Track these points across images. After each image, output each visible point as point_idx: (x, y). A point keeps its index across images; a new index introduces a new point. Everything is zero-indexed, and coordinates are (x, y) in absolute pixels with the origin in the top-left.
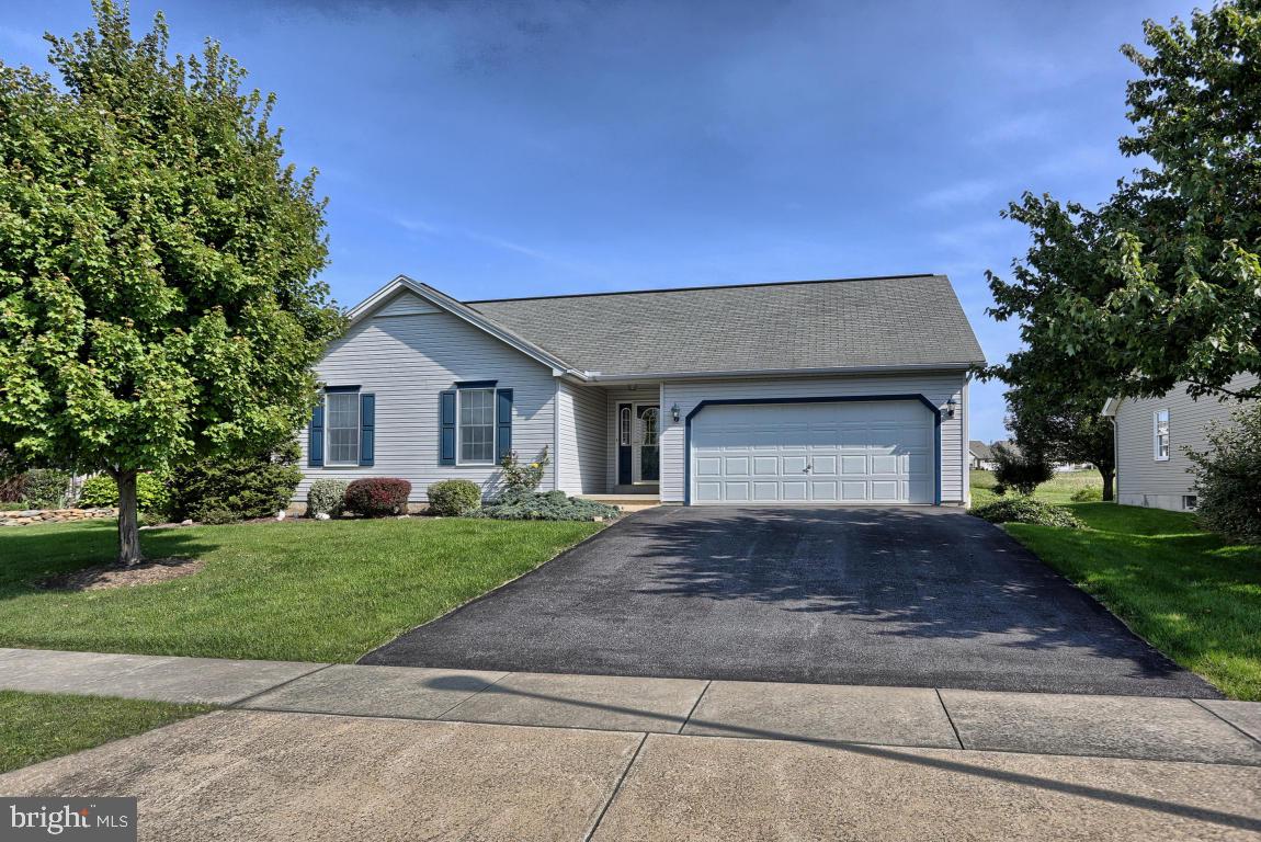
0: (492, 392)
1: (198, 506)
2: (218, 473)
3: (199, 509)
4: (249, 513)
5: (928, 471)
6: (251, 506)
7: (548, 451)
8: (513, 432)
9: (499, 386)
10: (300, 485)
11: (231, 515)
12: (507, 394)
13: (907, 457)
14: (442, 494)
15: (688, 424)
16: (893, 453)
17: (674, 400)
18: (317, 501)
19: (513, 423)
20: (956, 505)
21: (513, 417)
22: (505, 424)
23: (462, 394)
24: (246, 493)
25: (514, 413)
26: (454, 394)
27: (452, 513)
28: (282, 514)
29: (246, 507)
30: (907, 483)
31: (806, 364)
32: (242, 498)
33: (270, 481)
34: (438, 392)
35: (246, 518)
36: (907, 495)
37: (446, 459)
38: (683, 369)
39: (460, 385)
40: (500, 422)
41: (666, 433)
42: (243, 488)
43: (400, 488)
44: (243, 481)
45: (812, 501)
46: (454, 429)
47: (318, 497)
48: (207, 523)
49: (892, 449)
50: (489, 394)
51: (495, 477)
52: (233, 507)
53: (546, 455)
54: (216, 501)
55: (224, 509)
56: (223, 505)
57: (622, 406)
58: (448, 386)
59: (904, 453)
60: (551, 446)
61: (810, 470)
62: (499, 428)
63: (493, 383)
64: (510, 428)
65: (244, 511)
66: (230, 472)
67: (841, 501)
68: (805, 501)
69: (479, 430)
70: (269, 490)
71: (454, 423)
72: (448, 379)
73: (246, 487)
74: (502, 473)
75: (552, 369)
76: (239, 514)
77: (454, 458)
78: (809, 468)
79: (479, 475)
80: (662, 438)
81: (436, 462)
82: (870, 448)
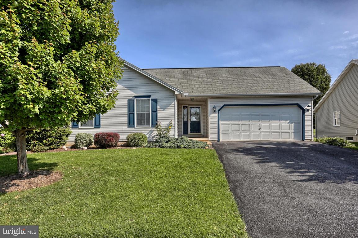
0: (149, 100)
1: (29, 145)
2: (38, 131)
3: (30, 146)
4: (52, 147)
5: (301, 129)
6: (52, 144)
7: (172, 122)
8: (158, 115)
9: (152, 98)
10: (70, 135)
11: (45, 148)
12: (155, 101)
13: (293, 125)
14: (134, 138)
15: (219, 113)
16: (288, 123)
17: (214, 104)
18: (79, 142)
19: (158, 111)
20: (309, 140)
21: (158, 110)
22: (155, 112)
23: (137, 100)
24: (50, 139)
25: (158, 108)
26: (133, 100)
27: (138, 146)
28: (64, 147)
29: (50, 144)
30: (293, 133)
31: (260, 92)
32: (49, 141)
33: (60, 134)
34: (127, 99)
35: (51, 149)
36: (293, 137)
37: (131, 125)
38: (217, 93)
39: (136, 97)
40: (152, 111)
41: (211, 116)
42: (49, 137)
43: (115, 136)
44: (49, 134)
45: (261, 140)
46: (134, 114)
47: (80, 140)
48: (35, 152)
49: (288, 122)
50: (148, 101)
51: (151, 132)
52: (45, 145)
53: (171, 123)
54: (37, 142)
55: (41, 145)
56: (40, 144)
57: (184, 107)
58: (131, 98)
59: (292, 123)
60: (173, 120)
61: (261, 129)
62: (152, 114)
63: (149, 96)
64: (157, 113)
65: (51, 146)
66: (43, 130)
67: (271, 140)
68: (259, 140)
69: (143, 114)
70: (60, 138)
71: (134, 111)
72: (131, 95)
73: (51, 137)
74: (154, 130)
75: (174, 92)
76: (48, 148)
77: (134, 125)
78: (260, 128)
79: (145, 131)
80: (209, 118)
81: (127, 126)
82: (281, 121)
